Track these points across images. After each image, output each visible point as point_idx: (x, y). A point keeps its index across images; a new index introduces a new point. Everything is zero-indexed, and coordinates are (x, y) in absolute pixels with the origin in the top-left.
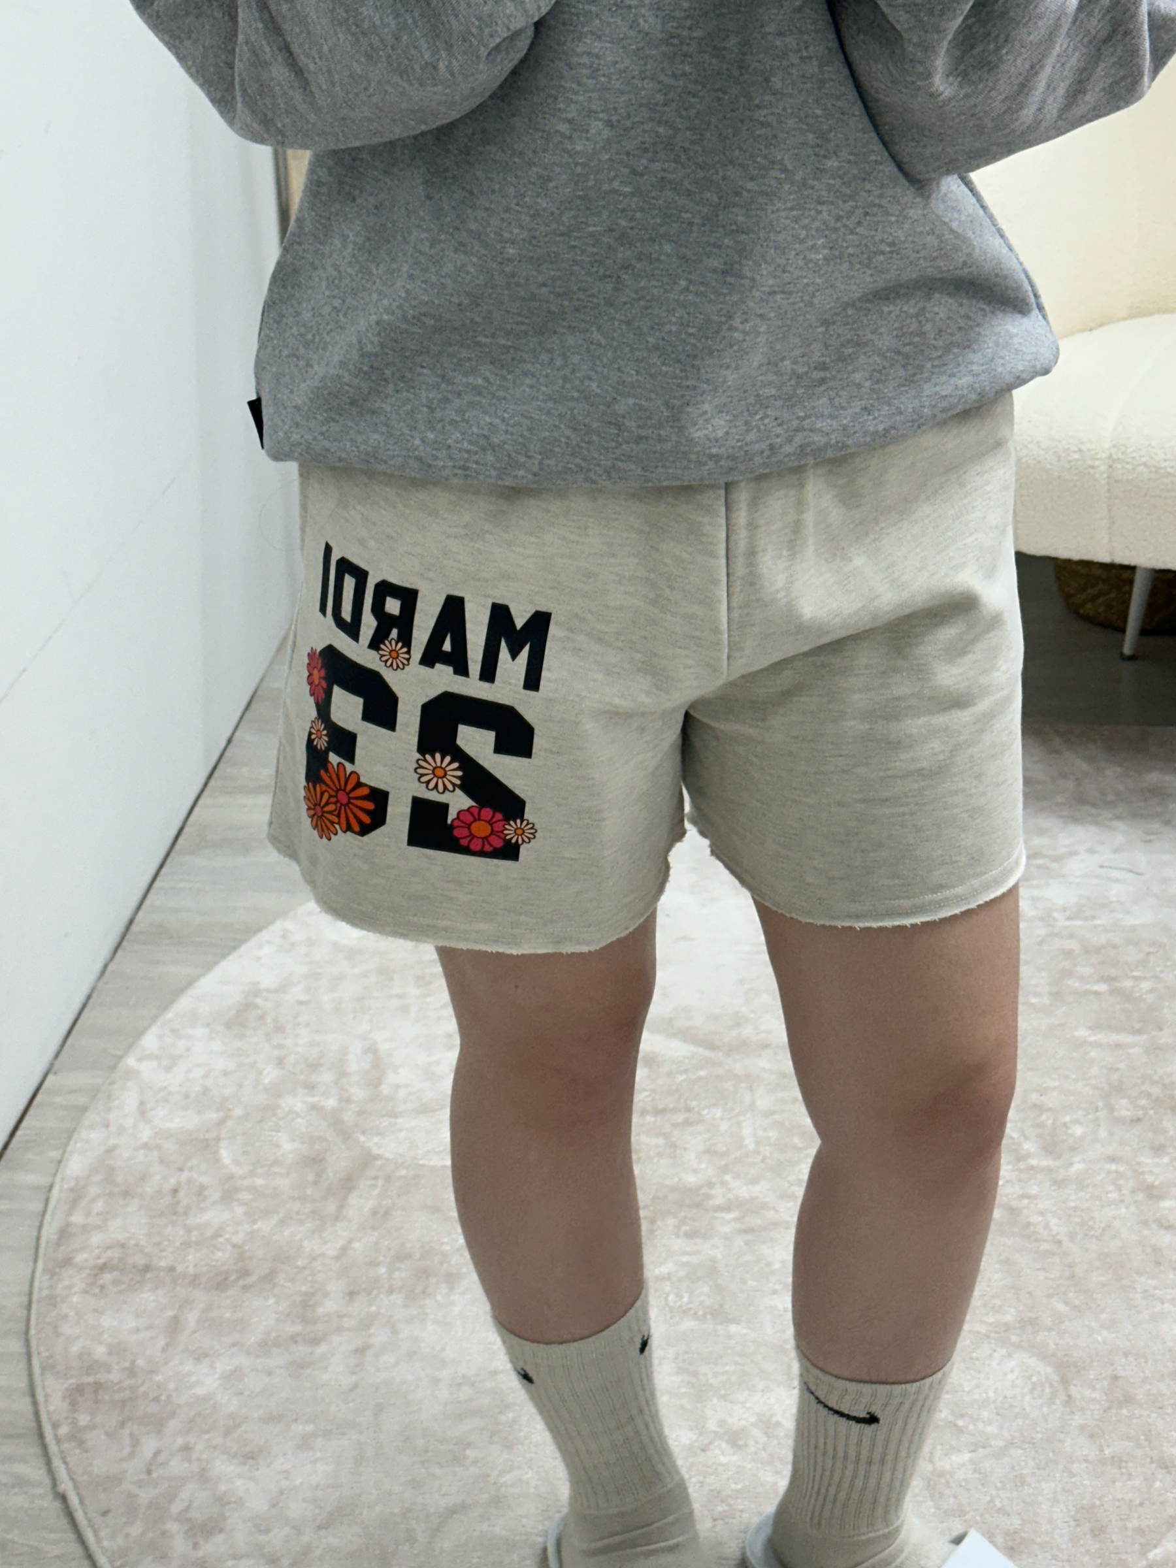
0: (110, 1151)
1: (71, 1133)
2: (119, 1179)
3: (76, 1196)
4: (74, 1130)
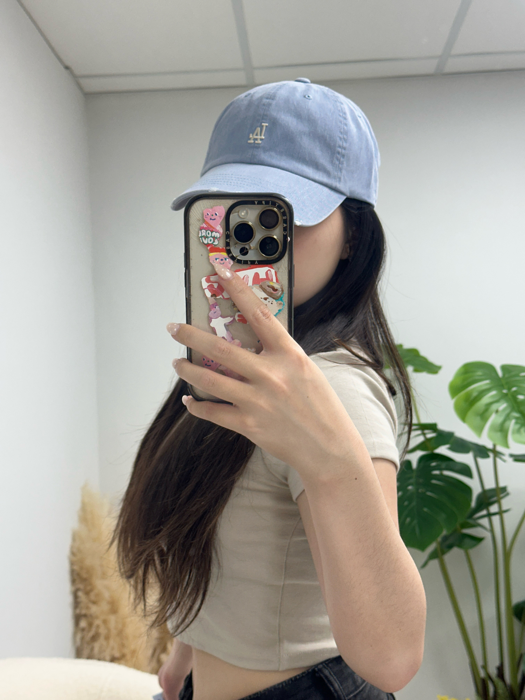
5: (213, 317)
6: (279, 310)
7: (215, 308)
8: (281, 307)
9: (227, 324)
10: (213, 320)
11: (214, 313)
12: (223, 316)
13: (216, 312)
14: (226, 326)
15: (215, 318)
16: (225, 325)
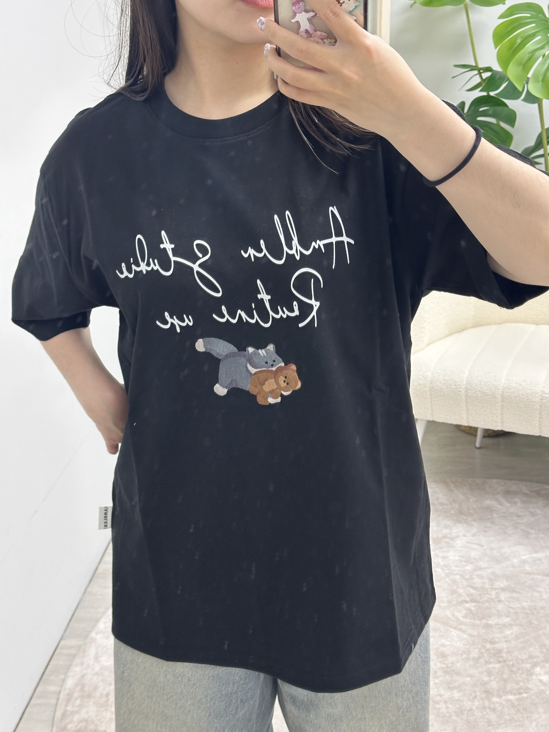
0: (83, 676)
1: (68, 667)
2: (86, 689)
3: (69, 698)
4: (70, 666)
5: (297, 12)
6: (356, 7)
7: (299, 4)
8: (357, 4)
9: (309, 18)
10: (297, 14)
11: (299, 8)
12: (306, 11)
13: (300, 8)
14: (309, 20)
15: (299, 12)
16: (308, 18)
